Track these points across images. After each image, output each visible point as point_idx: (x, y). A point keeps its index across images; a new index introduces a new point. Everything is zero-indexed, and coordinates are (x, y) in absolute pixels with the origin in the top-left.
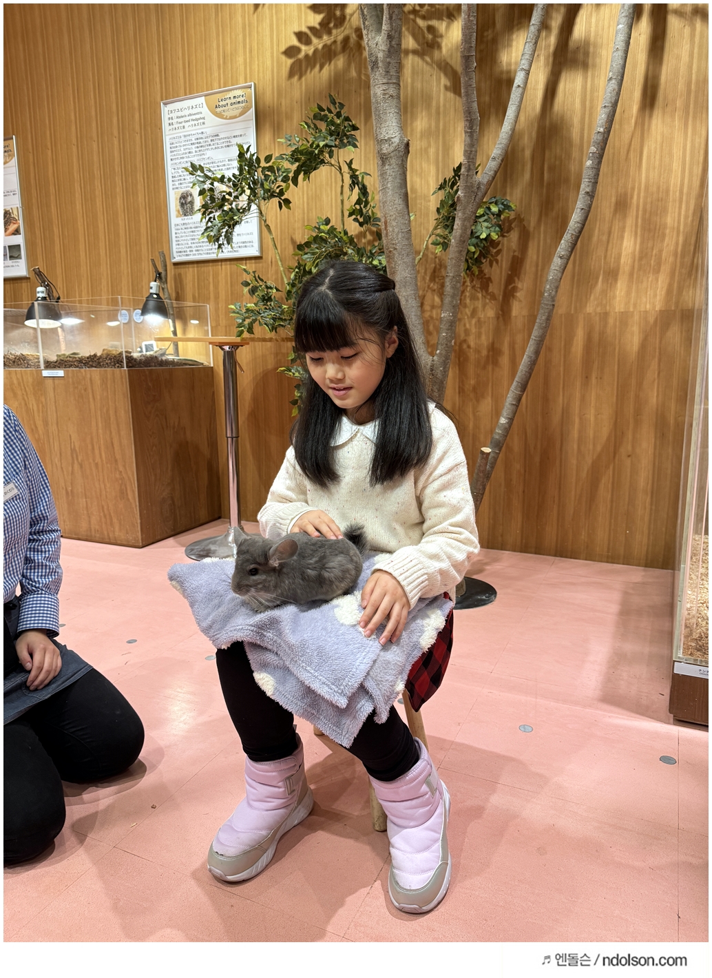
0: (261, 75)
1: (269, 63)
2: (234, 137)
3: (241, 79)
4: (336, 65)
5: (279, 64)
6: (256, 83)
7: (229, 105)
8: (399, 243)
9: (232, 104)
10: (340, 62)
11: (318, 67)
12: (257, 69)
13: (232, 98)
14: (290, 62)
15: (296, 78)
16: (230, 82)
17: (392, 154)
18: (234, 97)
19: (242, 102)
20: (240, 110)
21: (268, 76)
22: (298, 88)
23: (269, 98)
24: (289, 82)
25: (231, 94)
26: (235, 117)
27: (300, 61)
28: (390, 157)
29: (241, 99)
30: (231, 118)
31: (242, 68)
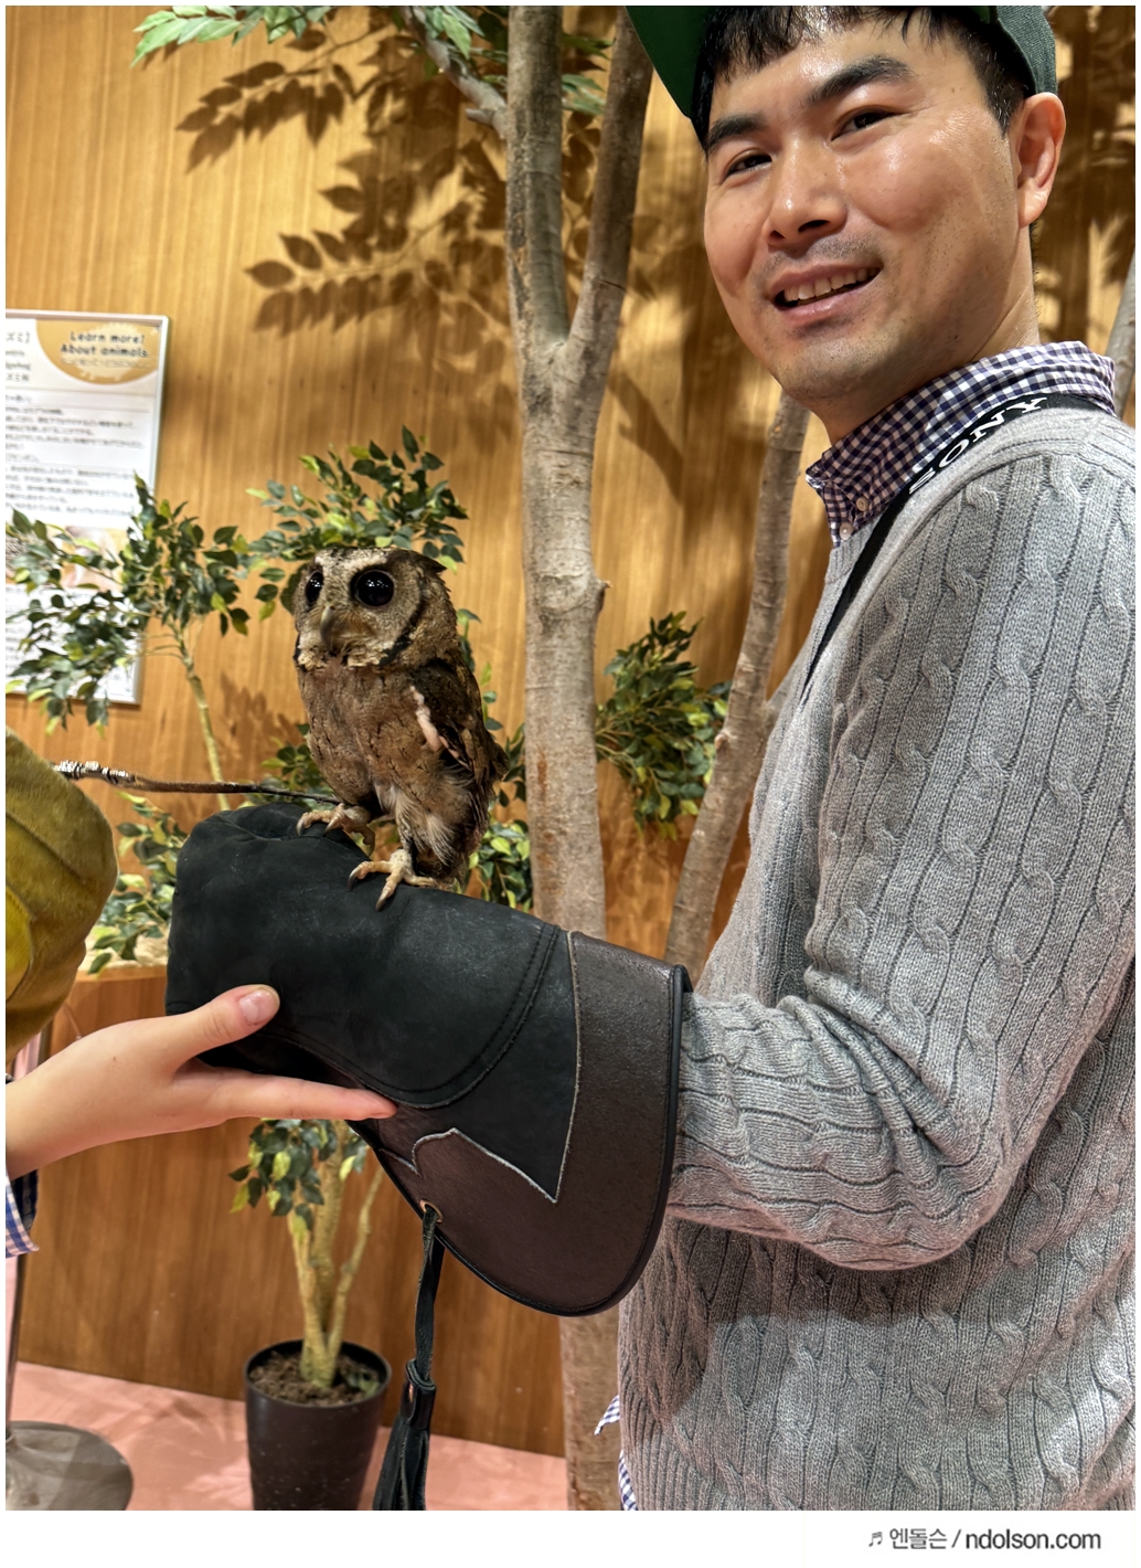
0: (188, 304)
1: (210, 283)
2: (102, 423)
3: (138, 300)
4: (373, 327)
5: (236, 295)
6: (174, 318)
7: (98, 352)
8: (572, 819)
9: (105, 351)
10: (385, 322)
11: (329, 320)
12: (178, 291)
13: (108, 338)
14: (262, 293)
15: (273, 332)
16: (107, 302)
17: (570, 615)
18: (114, 338)
19: (133, 353)
20: (125, 369)
21: (206, 309)
22: (276, 354)
23: (201, 357)
24: (254, 337)
25: (108, 330)
26: (110, 381)
27: (288, 299)
28: (566, 620)
29: (130, 346)
30: (100, 380)
31: (141, 279)
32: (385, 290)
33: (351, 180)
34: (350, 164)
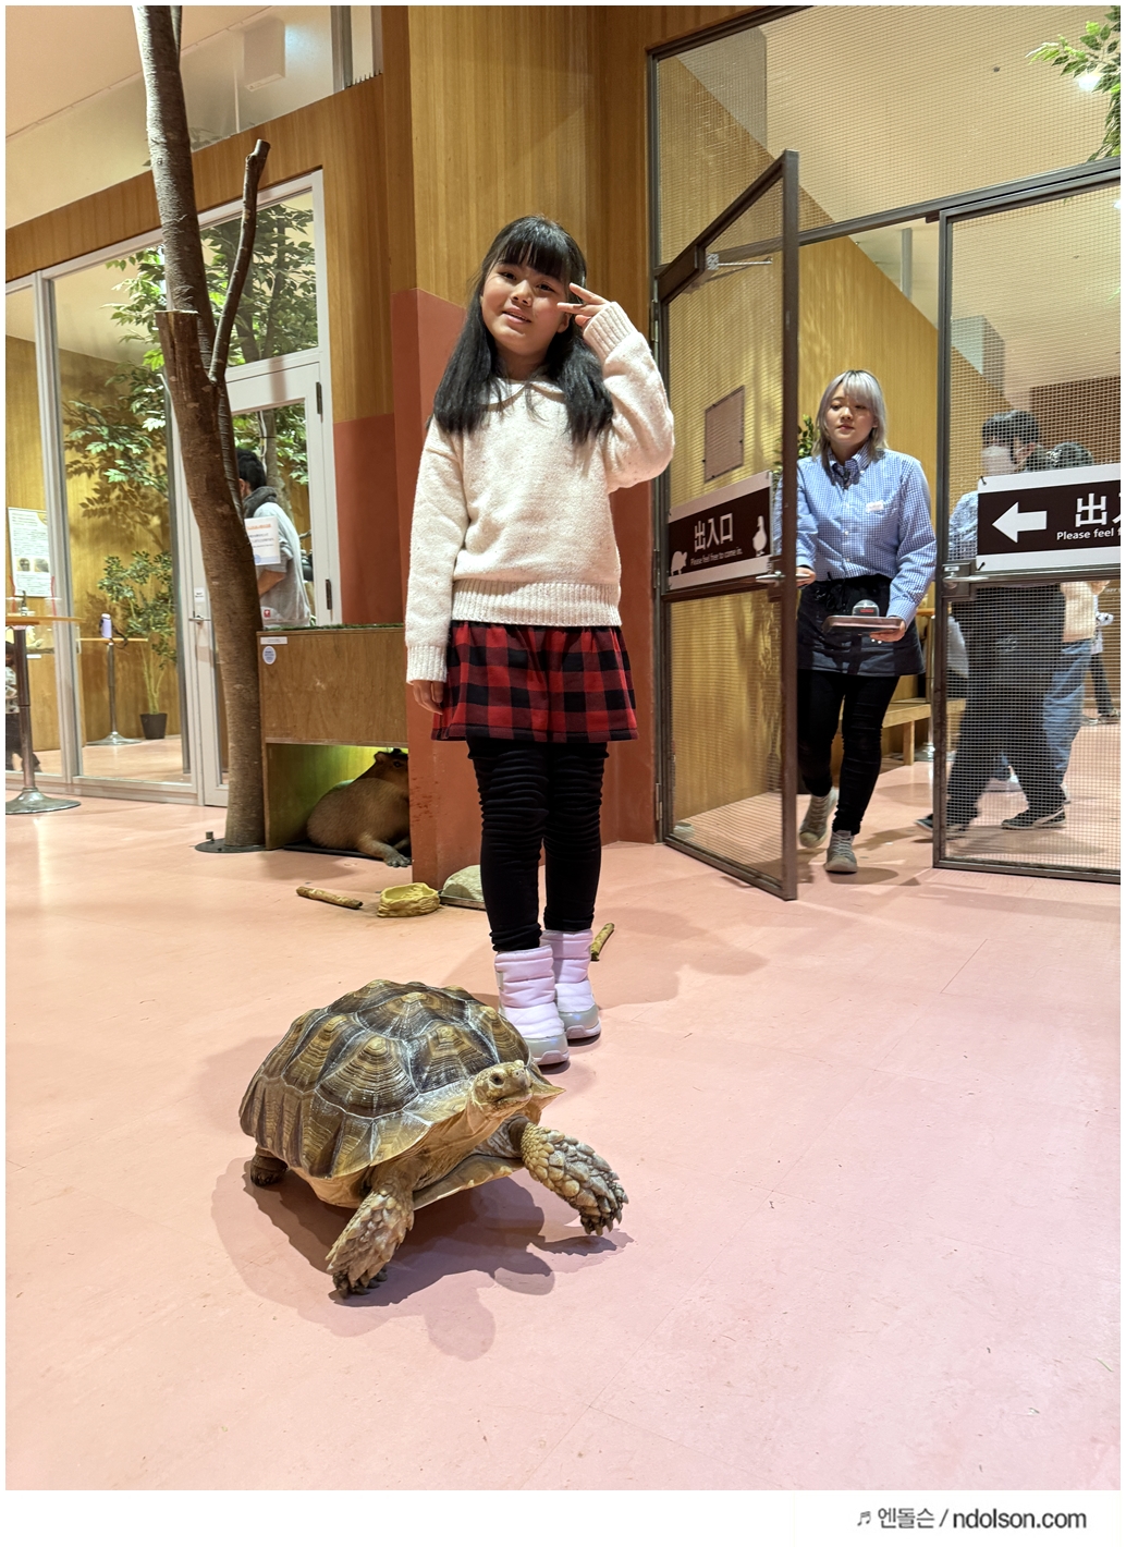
32: (107, 511)
33: (98, 487)
34: (97, 484)
